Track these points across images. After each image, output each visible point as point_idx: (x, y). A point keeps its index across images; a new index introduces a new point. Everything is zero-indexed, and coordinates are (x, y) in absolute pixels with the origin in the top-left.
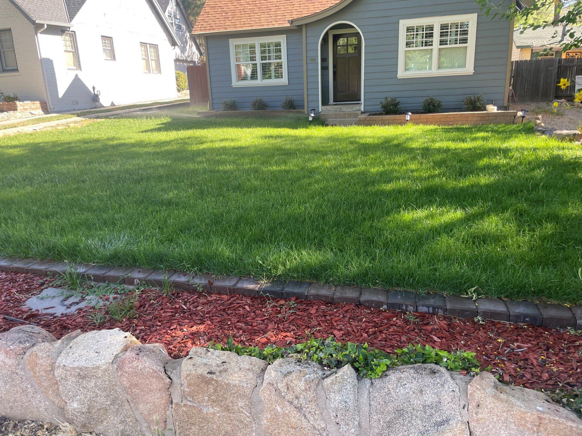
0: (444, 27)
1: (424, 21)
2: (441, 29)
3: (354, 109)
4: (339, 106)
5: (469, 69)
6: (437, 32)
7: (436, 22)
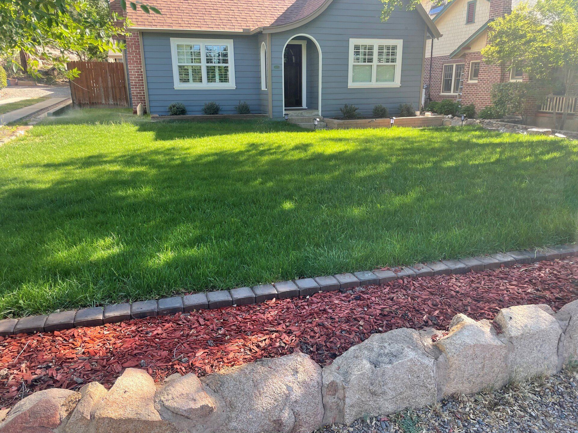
0: (381, 48)
1: (367, 42)
2: (379, 50)
3: (313, 114)
4: (300, 112)
5: (397, 83)
6: (376, 51)
7: (376, 43)
